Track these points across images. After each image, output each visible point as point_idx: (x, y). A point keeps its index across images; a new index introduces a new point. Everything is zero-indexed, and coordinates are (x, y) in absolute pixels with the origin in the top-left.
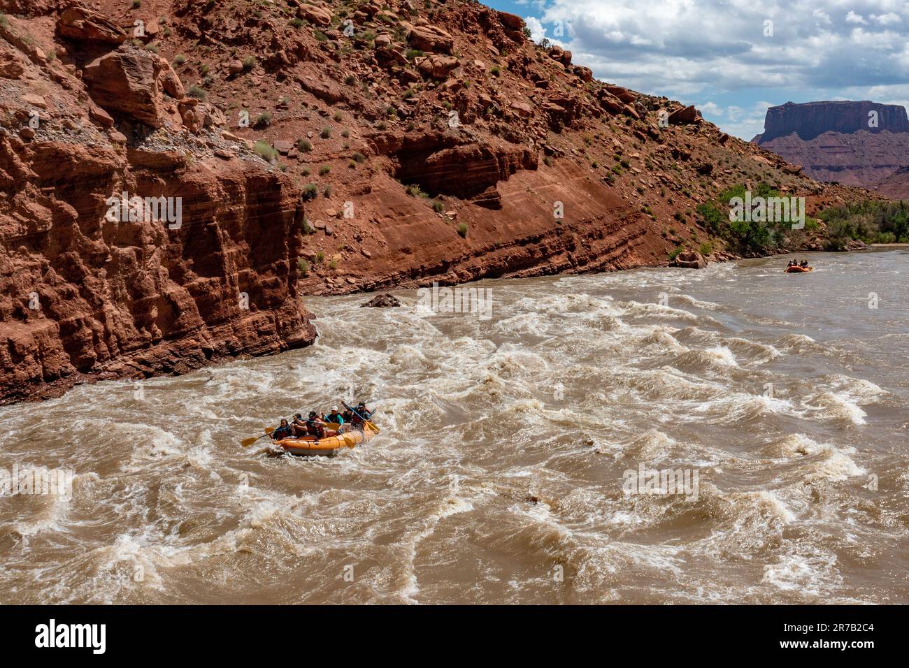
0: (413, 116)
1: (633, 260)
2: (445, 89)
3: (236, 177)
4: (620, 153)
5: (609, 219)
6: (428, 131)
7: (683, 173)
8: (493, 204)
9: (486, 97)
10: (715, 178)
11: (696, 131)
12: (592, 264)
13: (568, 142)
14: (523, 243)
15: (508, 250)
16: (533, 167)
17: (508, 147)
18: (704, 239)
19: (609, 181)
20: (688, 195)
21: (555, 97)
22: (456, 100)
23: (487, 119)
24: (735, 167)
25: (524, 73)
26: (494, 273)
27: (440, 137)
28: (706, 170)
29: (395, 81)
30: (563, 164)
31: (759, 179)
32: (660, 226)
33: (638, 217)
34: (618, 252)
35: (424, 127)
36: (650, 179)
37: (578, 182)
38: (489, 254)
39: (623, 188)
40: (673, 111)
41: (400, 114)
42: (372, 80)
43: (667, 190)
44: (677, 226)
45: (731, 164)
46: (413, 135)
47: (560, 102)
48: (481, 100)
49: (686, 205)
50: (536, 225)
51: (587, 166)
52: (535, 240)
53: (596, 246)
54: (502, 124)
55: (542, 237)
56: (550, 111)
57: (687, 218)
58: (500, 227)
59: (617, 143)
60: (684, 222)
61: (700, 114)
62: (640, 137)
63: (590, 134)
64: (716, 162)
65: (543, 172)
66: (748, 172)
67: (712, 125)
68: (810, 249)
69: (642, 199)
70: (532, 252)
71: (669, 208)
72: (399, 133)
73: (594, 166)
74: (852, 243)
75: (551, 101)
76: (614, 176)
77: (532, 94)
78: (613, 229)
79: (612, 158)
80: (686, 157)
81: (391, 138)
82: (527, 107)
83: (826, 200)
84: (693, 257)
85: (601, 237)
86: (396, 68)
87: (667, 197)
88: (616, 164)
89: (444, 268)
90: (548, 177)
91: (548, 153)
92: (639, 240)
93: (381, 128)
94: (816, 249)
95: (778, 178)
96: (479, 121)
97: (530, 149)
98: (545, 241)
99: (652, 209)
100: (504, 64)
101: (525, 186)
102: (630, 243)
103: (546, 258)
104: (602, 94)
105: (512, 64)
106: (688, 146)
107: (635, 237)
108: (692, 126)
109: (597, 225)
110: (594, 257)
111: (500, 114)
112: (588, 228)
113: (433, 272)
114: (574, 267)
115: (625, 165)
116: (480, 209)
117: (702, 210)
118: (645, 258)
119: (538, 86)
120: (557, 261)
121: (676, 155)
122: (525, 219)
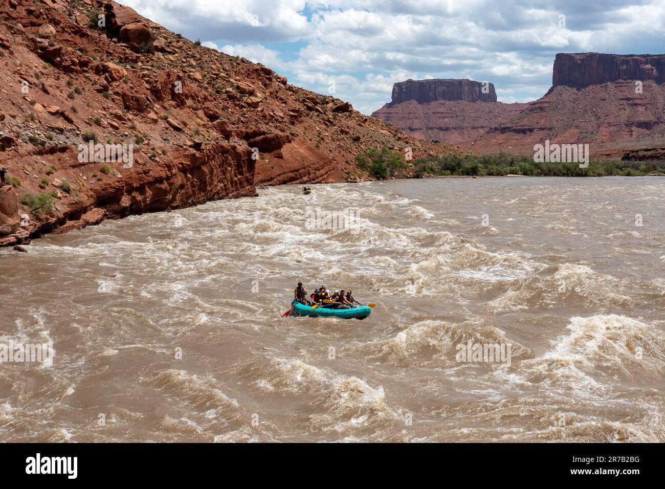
0: (247, 123)
1: (330, 180)
2: (258, 111)
3: (245, 151)
4: (320, 134)
5: (321, 163)
6: (254, 128)
7: (347, 142)
8: (280, 157)
9: (272, 114)
10: (361, 143)
11: (349, 116)
12: (317, 180)
13: (298, 129)
14: (293, 172)
15: (289, 174)
16: (290, 142)
17: (281, 134)
18: (359, 171)
19: (317, 147)
20: (351, 152)
21: (290, 109)
22: (263, 116)
23: (272, 122)
24: (371, 137)
25: (277, 98)
26: (284, 182)
27: (260, 131)
28: (357, 139)
29: (237, 108)
30: (299, 140)
31: (383, 143)
32: (340, 166)
33: (331, 162)
34: (325, 176)
35: (252, 127)
36: (333, 145)
37: (305, 147)
38: (282, 176)
39: (323, 150)
40: (336, 105)
41: (242, 122)
42: (228, 108)
43: (341, 150)
44: (347, 166)
45: (370, 136)
46: (249, 131)
47: (293, 111)
48: (270, 115)
49: (351, 157)
50: (296, 165)
51: (308, 140)
52: (297, 171)
53: (318, 173)
54: (278, 124)
55: (299, 169)
56: (290, 115)
57: (351, 163)
58: (284, 166)
59: (318, 129)
60: (349, 164)
61: (351, 106)
62: (326, 125)
63: (306, 125)
64: (362, 135)
65: (294, 144)
66: (378, 140)
67: (358, 113)
68: (407, 178)
69: (331, 155)
70: (296, 175)
71: (343, 159)
72: (244, 130)
73: (311, 140)
74: (427, 175)
75: (289, 111)
76: (319, 144)
77: (281, 108)
78: (323, 167)
79: (316, 136)
80: (347, 133)
81: (242, 132)
82: (282, 115)
83: (417, 155)
84: (355, 179)
85: (319, 170)
86: (237, 103)
87: (342, 153)
88: (319, 138)
89: (272, 179)
90: (296, 146)
91: (292, 134)
92: (332, 172)
93: (238, 128)
94: (409, 178)
95: (393, 143)
96: (270, 124)
97: (288, 134)
98: (301, 171)
99: (336, 158)
100: (268, 94)
101: (289, 149)
102: (329, 173)
103: (301, 177)
104: (304, 101)
105: (271, 93)
106: (348, 127)
107: (331, 170)
108: (347, 114)
109: (317, 166)
110: (318, 178)
111: (277, 120)
112: (314, 166)
113: (268, 181)
114: (311, 181)
115: (322, 139)
116: (276, 159)
117: (357, 159)
118: (335, 179)
119: (282, 103)
120: (305, 179)
121: (342, 131)
122: (292, 162)
